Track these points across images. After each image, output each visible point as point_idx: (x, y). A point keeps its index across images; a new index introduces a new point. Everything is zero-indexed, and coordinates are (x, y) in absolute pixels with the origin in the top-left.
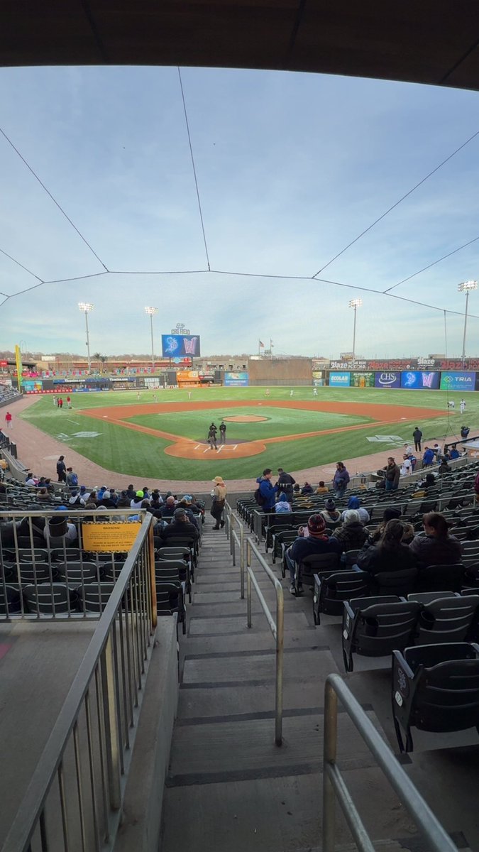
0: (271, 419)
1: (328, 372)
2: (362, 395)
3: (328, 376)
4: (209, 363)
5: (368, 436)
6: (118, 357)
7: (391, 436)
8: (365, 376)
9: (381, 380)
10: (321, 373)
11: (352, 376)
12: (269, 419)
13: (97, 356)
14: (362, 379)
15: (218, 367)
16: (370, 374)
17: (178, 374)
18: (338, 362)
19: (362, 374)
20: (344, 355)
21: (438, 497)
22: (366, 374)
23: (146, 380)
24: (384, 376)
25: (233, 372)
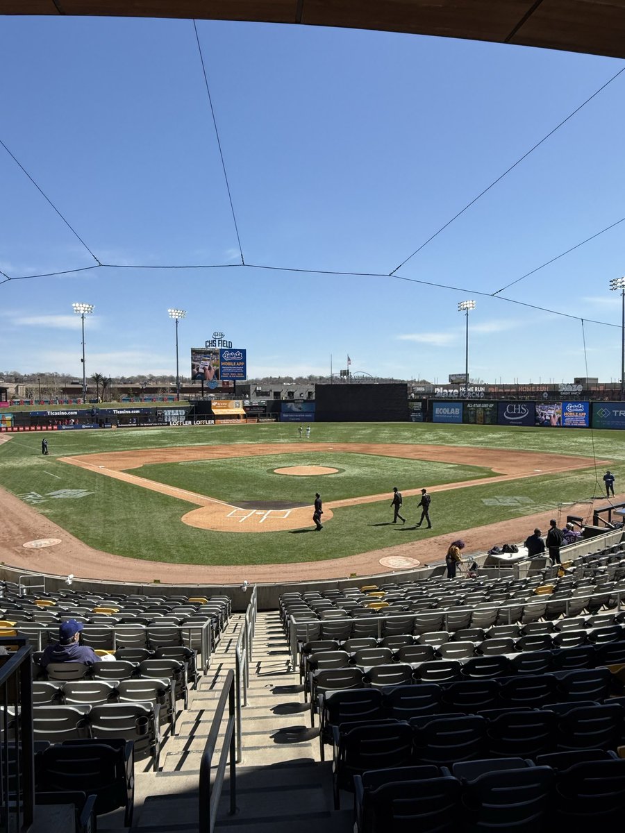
0: (344, 471)
1: (431, 402)
2: (479, 436)
3: (431, 409)
4: (259, 388)
5: (484, 497)
6: (129, 379)
7: (518, 498)
8: (484, 408)
9: (507, 414)
10: (420, 404)
11: (465, 408)
12: (342, 471)
13: (97, 378)
14: (480, 413)
15: (272, 394)
16: (491, 405)
17: (214, 404)
18: (445, 387)
19: (479, 406)
20: (453, 378)
21: (571, 595)
22: (486, 406)
23: (167, 413)
24: (511, 409)
25: (293, 401)
